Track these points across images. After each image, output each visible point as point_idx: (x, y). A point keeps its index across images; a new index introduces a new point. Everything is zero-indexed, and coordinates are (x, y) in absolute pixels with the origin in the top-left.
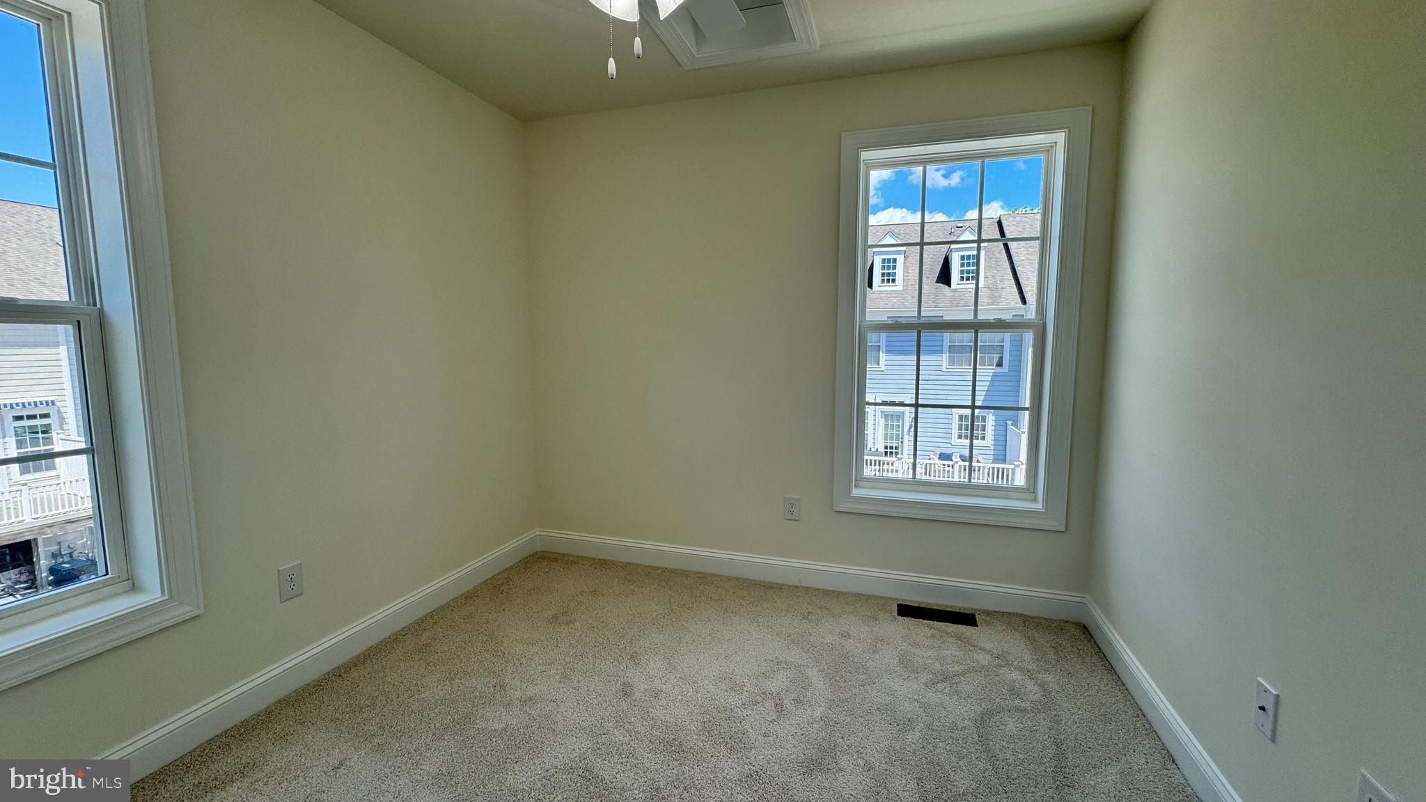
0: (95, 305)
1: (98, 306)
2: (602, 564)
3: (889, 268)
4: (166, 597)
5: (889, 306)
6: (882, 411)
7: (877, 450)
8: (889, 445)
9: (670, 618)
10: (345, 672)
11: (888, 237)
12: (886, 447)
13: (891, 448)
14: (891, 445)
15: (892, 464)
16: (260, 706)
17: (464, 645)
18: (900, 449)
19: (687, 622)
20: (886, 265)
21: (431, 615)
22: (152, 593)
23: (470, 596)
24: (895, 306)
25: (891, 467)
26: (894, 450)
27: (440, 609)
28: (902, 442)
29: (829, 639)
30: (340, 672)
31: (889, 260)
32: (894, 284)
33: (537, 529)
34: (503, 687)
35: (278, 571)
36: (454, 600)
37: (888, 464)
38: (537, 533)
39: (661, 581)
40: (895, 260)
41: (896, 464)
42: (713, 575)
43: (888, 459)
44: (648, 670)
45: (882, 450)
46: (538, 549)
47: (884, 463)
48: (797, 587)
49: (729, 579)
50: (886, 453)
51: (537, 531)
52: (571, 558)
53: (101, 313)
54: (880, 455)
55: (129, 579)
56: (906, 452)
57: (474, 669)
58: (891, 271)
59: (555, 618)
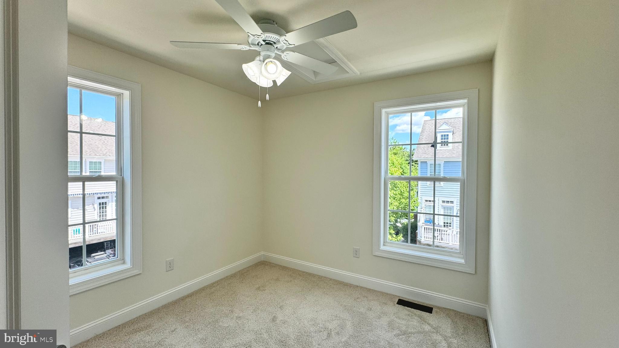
0: (122, 176)
1: (123, 176)
2: (284, 268)
3: (445, 139)
4: (132, 267)
5: (445, 156)
6: (442, 206)
7: (439, 224)
8: (446, 222)
9: (301, 293)
10: (185, 299)
11: (444, 125)
12: (445, 223)
13: (448, 223)
14: (447, 222)
15: (446, 231)
16: (156, 306)
17: (224, 294)
18: (452, 224)
19: (307, 295)
20: (443, 137)
21: (217, 282)
22: (128, 265)
23: (233, 276)
24: (448, 156)
25: (445, 233)
26: (449, 225)
27: (222, 280)
28: (453, 221)
29: (362, 310)
30: (183, 299)
31: (445, 135)
32: (447, 146)
33: (263, 252)
34: (232, 312)
35: (166, 261)
36: (227, 277)
37: (444, 231)
38: (262, 254)
39: (303, 277)
40: (448, 135)
41: (449, 231)
42: (325, 277)
43: (446, 229)
44: (285, 312)
45: (443, 224)
46: (262, 260)
47: (442, 231)
48: (358, 286)
49: (331, 279)
50: (444, 226)
51: (262, 253)
52: (273, 265)
53: (123, 178)
54: (441, 226)
55: (123, 260)
56: (455, 226)
57: (225, 304)
58: (446, 140)
59: (259, 288)
